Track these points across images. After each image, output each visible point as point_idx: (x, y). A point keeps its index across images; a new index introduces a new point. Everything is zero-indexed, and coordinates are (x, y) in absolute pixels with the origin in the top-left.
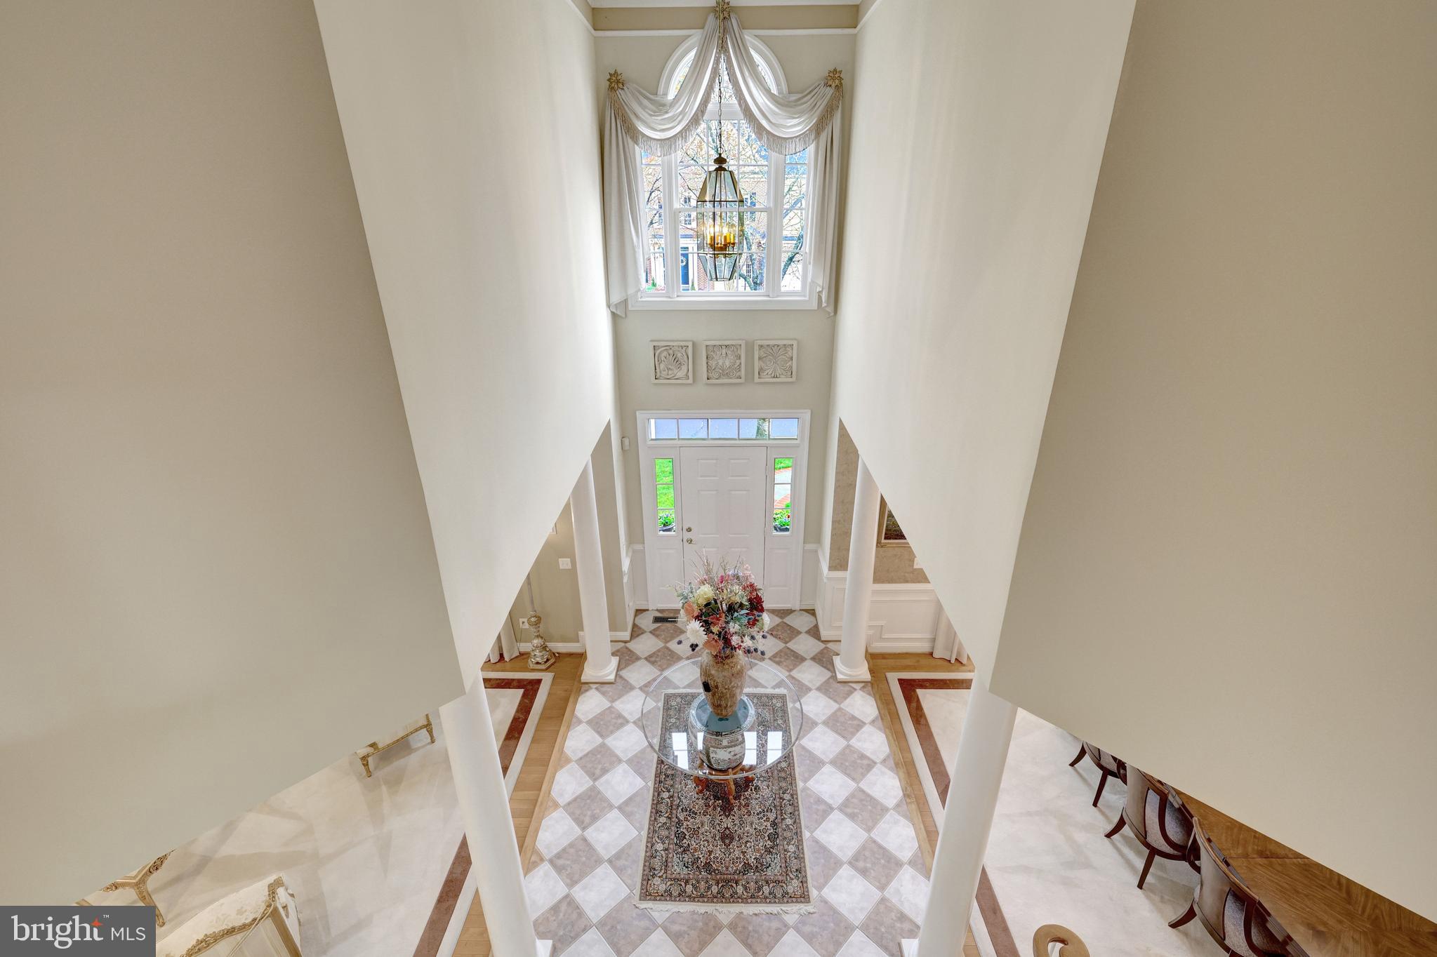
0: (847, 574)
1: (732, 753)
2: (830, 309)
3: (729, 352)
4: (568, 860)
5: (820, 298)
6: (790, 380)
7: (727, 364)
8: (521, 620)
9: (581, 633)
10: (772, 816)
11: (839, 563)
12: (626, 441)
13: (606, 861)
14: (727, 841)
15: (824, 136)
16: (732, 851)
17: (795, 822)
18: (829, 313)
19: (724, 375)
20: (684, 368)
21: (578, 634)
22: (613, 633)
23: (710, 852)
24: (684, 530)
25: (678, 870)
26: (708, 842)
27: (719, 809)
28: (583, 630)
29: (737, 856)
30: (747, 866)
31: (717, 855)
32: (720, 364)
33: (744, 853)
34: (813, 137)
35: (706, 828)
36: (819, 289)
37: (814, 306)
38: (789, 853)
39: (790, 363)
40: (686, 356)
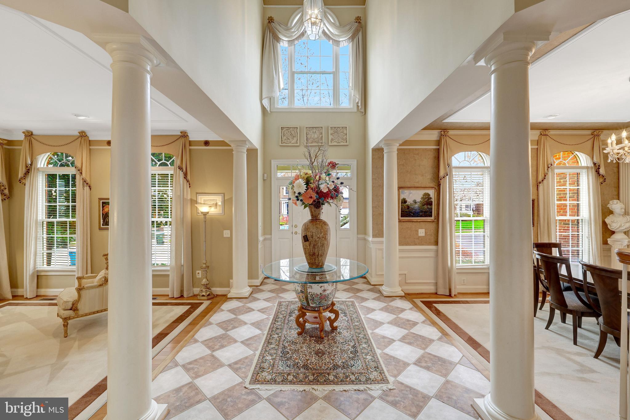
0: (384, 239)
1: (323, 288)
2: (363, 110)
3: (316, 131)
4: (197, 365)
5: (358, 106)
6: (346, 144)
7: (316, 136)
8: (197, 272)
9: (231, 281)
10: (352, 344)
11: (378, 233)
12: (266, 175)
13: (227, 365)
14: (320, 355)
15: (355, 40)
16: (324, 359)
17: (369, 346)
18: (362, 112)
19: (314, 142)
20: (295, 139)
21: (229, 281)
22: (250, 281)
23: (307, 360)
24: (293, 226)
25: (282, 368)
26: (306, 355)
27: (314, 341)
28: (232, 279)
29: (328, 361)
30: (336, 367)
31: (313, 361)
32: (312, 136)
33: (333, 360)
34: (351, 40)
35: (304, 349)
36: (357, 101)
37: (355, 110)
38: (367, 360)
39: (345, 137)
40: (296, 133)
